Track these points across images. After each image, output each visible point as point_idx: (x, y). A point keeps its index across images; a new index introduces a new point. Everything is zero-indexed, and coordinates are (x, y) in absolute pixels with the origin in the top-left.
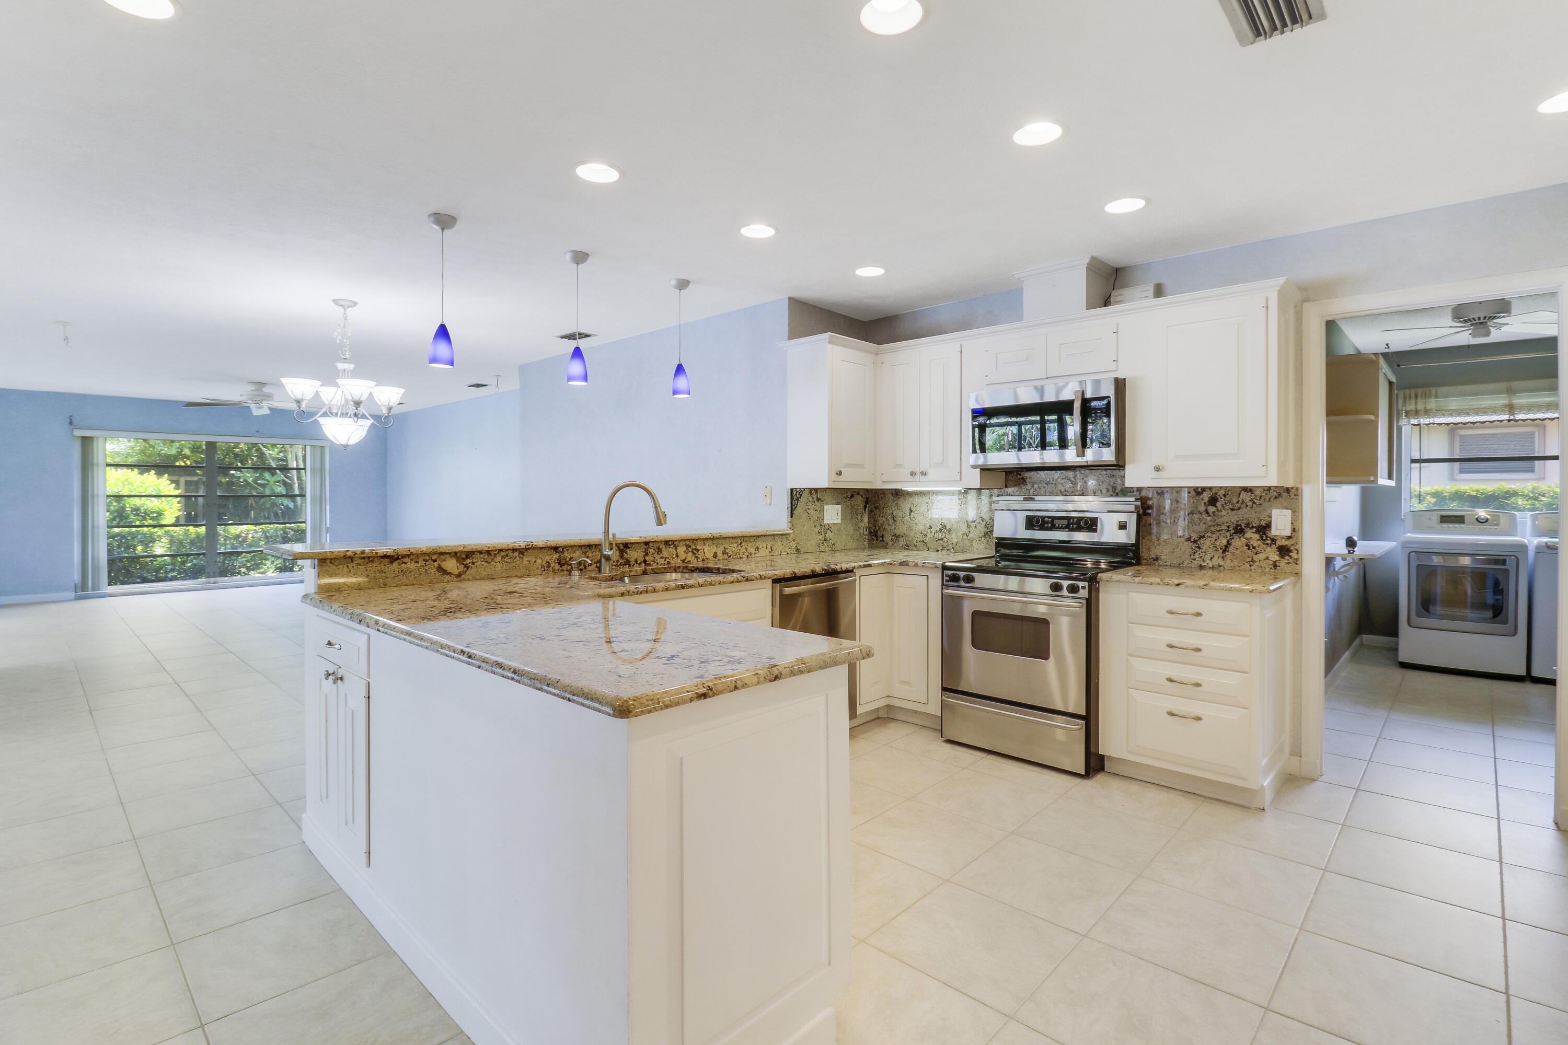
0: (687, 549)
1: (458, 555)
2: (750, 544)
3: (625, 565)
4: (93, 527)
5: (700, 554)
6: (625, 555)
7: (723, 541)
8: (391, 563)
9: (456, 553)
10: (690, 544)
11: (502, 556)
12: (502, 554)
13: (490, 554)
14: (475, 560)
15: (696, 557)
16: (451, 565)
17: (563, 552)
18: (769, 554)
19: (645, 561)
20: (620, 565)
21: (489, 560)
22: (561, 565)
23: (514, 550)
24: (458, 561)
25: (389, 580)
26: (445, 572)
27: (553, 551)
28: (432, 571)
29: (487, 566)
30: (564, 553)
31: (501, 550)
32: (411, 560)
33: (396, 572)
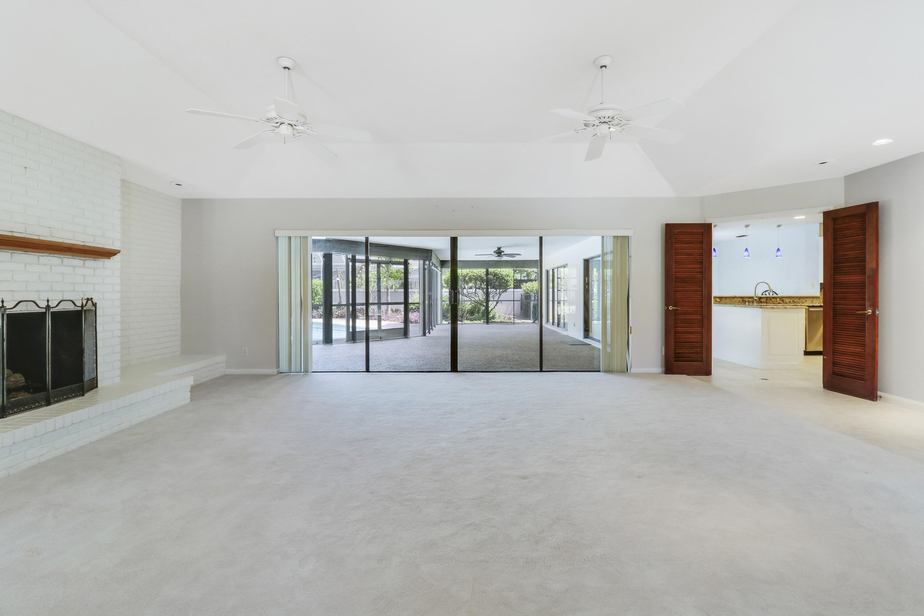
5: (785, 301)
6: (760, 300)
14: (723, 299)
17: (743, 298)
19: (766, 302)
20: (759, 302)
21: (726, 299)
22: (743, 301)
23: (732, 297)
24: (719, 299)
26: (717, 301)
31: (728, 297)
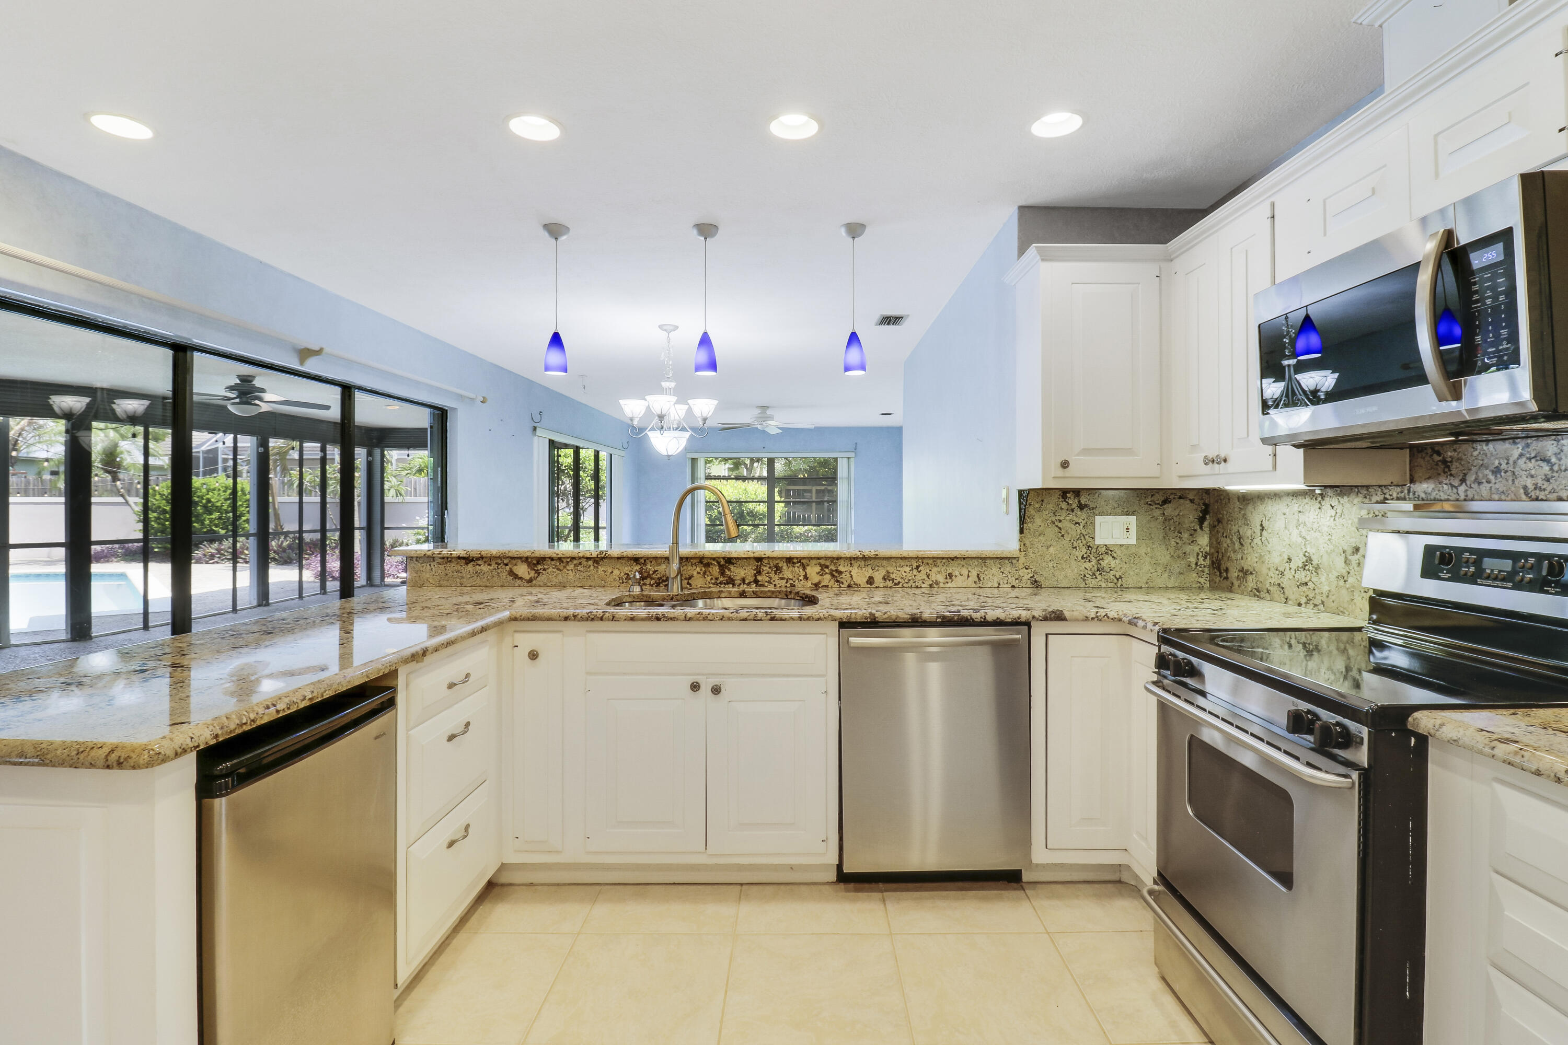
0: (822, 569)
1: (529, 560)
2: (935, 569)
3: (728, 583)
5: (845, 578)
6: (728, 572)
7: (885, 562)
8: (467, 564)
9: (527, 558)
10: (828, 563)
11: (575, 565)
12: (575, 562)
13: (562, 562)
14: (546, 567)
15: (838, 581)
16: (522, 570)
17: (645, 564)
19: (756, 582)
20: (721, 583)
21: (561, 568)
23: (588, 559)
24: (529, 566)
25: (465, 580)
26: (516, 577)
27: (632, 562)
28: (504, 574)
29: (558, 574)
30: (646, 565)
31: (573, 558)
32: (485, 562)
33: (471, 573)
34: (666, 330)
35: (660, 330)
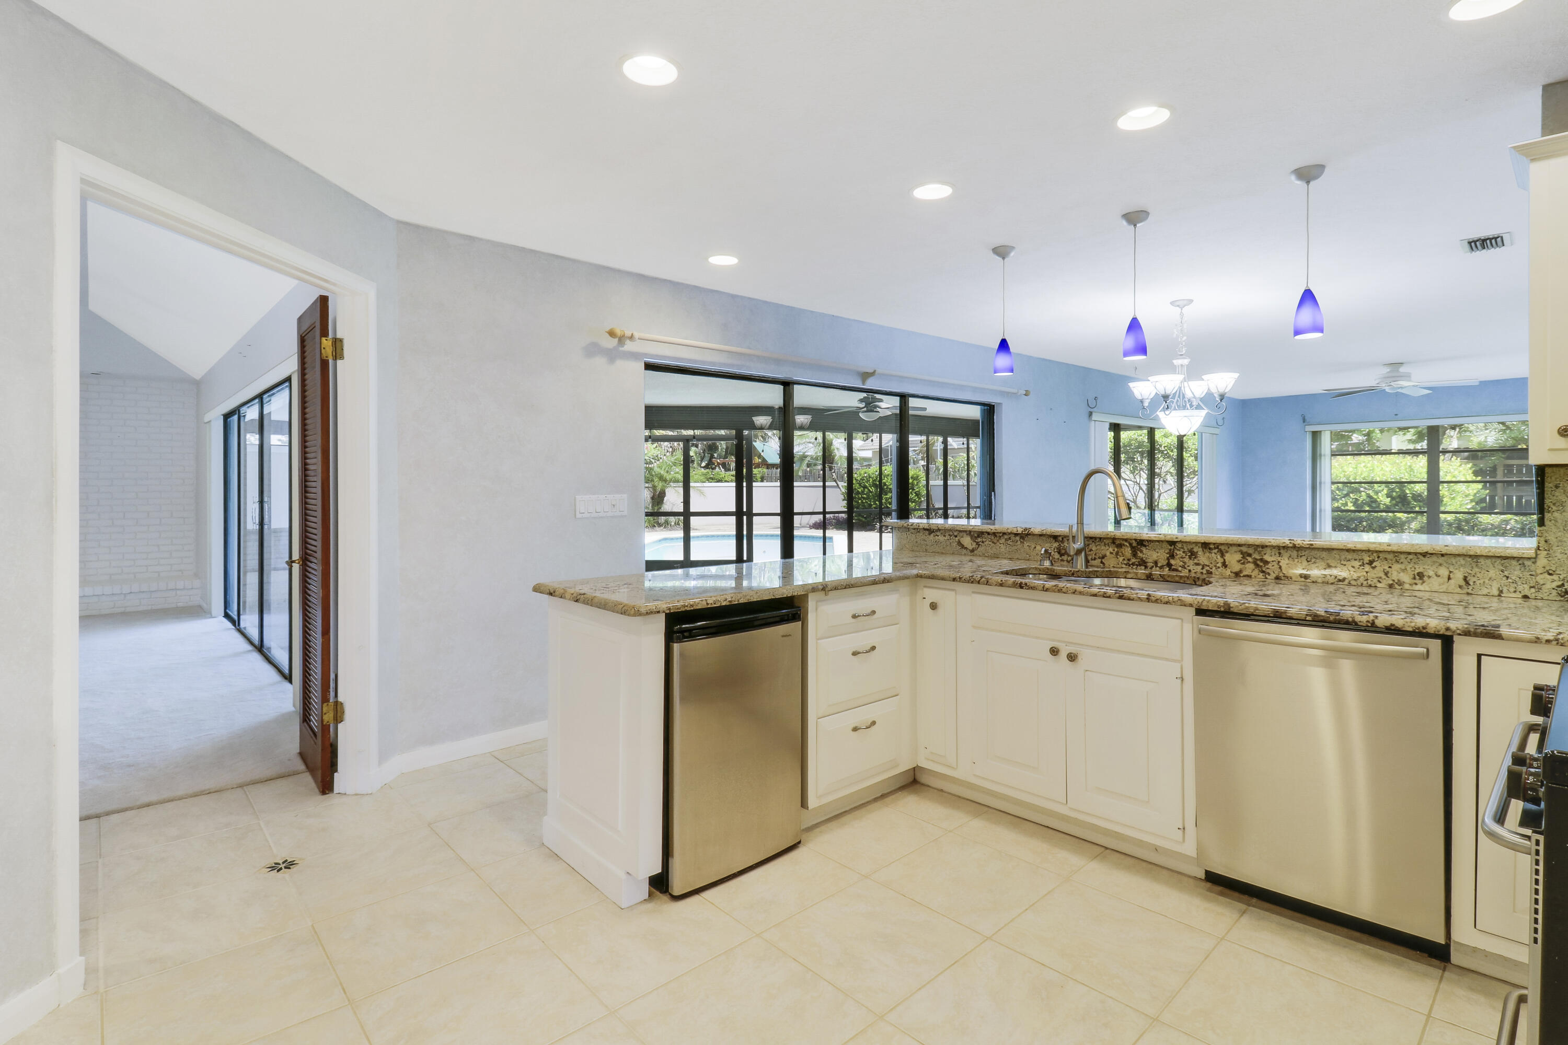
0: (1243, 557)
1: (972, 534)
2: (1396, 567)
3: (1140, 565)
4: (1320, 511)
5: (1273, 569)
6: (1140, 554)
7: (1324, 554)
8: (930, 534)
9: (970, 532)
10: (1251, 551)
11: (1006, 539)
12: (1006, 537)
13: (996, 536)
14: (984, 540)
15: (1263, 572)
16: (967, 541)
17: (1062, 542)
18: (1459, 590)
19: (1169, 565)
20: (1133, 564)
21: (995, 541)
22: (1061, 555)
23: (1016, 535)
24: (971, 538)
25: (928, 547)
26: (963, 547)
27: (1052, 539)
28: (954, 544)
29: (993, 546)
30: (1064, 543)
31: (1004, 534)
32: (942, 534)
33: (932, 541)
34: (1178, 306)
35: (1173, 307)
